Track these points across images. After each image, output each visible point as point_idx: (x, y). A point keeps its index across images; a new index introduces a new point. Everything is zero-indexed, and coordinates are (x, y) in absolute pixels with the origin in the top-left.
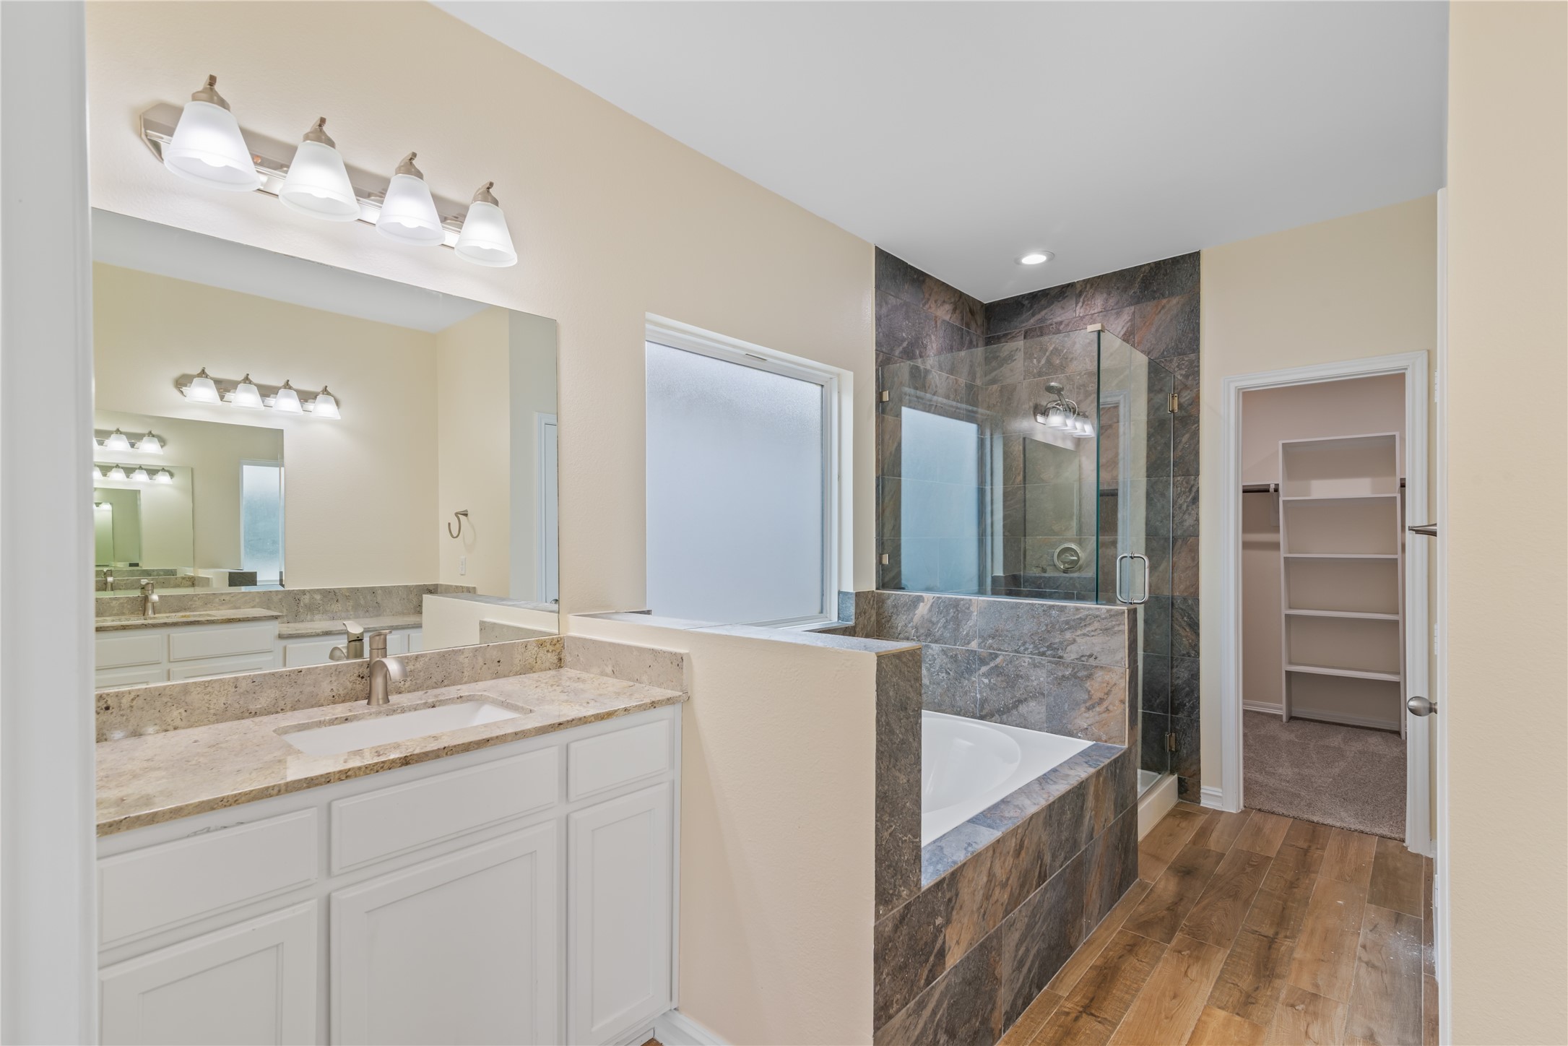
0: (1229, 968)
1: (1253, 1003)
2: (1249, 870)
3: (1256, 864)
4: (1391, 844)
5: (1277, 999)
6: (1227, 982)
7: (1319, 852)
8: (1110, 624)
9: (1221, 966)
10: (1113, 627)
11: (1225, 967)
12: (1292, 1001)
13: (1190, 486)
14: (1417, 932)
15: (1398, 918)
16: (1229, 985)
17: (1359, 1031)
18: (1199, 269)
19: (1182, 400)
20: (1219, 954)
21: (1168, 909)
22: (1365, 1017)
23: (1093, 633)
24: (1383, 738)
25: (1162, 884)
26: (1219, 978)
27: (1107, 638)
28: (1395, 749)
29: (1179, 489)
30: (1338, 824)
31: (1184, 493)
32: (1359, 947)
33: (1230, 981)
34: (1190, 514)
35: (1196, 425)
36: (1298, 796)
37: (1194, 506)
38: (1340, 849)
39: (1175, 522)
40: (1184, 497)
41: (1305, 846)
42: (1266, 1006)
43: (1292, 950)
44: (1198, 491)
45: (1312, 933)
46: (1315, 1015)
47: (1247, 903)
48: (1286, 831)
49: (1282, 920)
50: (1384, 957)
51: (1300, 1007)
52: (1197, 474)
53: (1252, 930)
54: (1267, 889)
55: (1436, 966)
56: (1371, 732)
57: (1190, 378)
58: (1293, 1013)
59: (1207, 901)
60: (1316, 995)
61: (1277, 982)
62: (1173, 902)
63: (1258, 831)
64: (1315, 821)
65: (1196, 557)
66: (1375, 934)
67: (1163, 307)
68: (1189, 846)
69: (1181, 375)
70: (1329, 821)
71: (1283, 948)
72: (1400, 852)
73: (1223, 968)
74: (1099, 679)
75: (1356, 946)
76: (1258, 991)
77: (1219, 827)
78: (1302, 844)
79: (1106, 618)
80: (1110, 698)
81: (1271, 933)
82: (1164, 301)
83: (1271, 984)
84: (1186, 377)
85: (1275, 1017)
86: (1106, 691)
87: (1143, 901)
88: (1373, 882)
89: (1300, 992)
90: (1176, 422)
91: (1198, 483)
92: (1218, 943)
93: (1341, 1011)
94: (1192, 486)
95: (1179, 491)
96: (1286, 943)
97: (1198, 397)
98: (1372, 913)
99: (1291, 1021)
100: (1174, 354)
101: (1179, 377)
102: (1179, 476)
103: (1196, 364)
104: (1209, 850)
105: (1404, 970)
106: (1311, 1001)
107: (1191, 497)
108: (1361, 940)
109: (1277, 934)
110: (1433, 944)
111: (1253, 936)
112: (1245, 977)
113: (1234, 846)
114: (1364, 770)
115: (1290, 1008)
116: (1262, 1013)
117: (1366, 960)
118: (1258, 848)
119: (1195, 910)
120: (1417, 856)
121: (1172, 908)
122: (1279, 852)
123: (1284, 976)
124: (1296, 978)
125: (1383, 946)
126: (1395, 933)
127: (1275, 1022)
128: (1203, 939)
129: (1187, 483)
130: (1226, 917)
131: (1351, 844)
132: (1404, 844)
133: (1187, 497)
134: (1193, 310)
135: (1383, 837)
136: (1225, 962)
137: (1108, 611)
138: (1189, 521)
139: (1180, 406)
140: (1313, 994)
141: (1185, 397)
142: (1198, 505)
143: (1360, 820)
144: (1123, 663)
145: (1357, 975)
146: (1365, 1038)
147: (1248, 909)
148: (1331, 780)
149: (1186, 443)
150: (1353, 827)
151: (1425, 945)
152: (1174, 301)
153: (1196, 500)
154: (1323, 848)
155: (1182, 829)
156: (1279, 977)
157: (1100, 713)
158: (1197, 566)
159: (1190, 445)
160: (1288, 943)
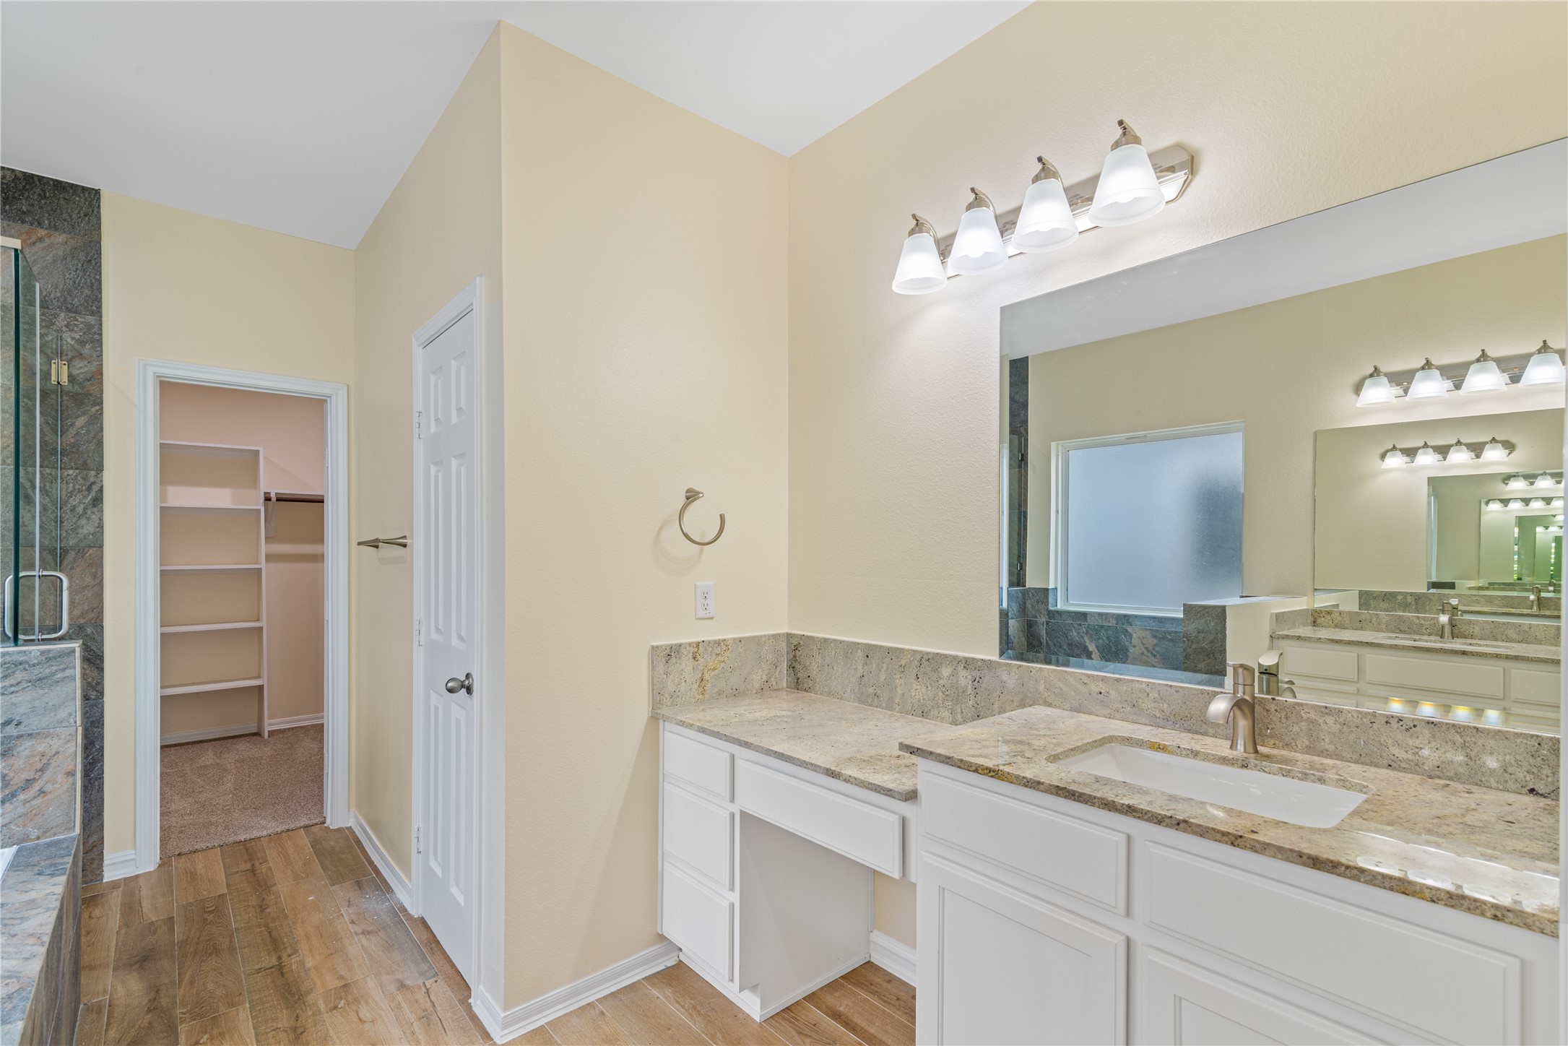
0: (260, 1019)
1: (303, 1032)
2: (210, 917)
3: (213, 908)
4: (316, 829)
5: (320, 1012)
6: (267, 1033)
7: (264, 866)
8: (47, 671)
9: (251, 1024)
10: (53, 674)
11: (255, 1022)
12: (332, 1005)
13: (88, 484)
14: (378, 888)
15: (359, 885)
16: (270, 1035)
17: (392, 988)
18: (99, 212)
19: (75, 372)
20: (240, 1015)
21: (149, 1011)
22: (389, 974)
23: (12, 689)
24: (249, 742)
25: (121, 991)
26: (256, 1035)
27: (41, 692)
28: (266, 749)
29: (71, 485)
30: (265, 833)
31: (80, 491)
32: (350, 925)
33: (268, 1030)
34: (88, 519)
35: (98, 408)
36: (211, 824)
37: (95, 510)
38: (281, 855)
39: (66, 528)
40: (79, 497)
41: (249, 866)
42: (315, 1025)
43: (302, 963)
44: (101, 490)
45: (308, 938)
46: (356, 1000)
47: (232, 949)
48: (220, 861)
49: (275, 943)
50: (371, 920)
51: (342, 1004)
52: (100, 468)
53: (256, 970)
54: (242, 925)
55: (404, 904)
56: (235, 740)
57: (87, 346)
58: (340, 1013)
59: (188, 975)
60: (346, 985)
61: (310, 999)
62: (149, 1001)
63: (193, 877)
64: (243, 840)
65: (99, 573)
66: (353, 906)
67: (40, 239)
68: (123, 932)
69: (73, 338)
70: (255, 834)
71: (294, 967)
72: (327, 833)
73: (254, 1024)
74: (27, 753)
75: (347, 926)
76: (300, 1019)
77: (145, 892)
78: (245, 866)
79: (39, 664)
80: (47, 775)
81: (274, 961)
82: (42, 232)
83: (306, 1004)
84: (82, 343)
85: (330, 1028)
86: (39, 767)
87: (109, 1024)
88: (325, 868)
89: (333, 992)
90: (65, 398)
91: (101, 481)
92: (232, 1005)
93: (371, 983)
94: (93, 483)
95: (71, 489)
96: (293, 960)
97: (100, 372)
98: (342, 892)
99: (343, 1020)
100: (60, 307)
101: (69, 340)
102: (72, 468)
103: (95, 329)
104: (152, 922)
105: (388, 920)
106: (346, 993)
107: (90, 497)
108: (347, 918)
109: (280, 958)
110: (393, 890)
111: (260, 974)
112: (280, 1015)
113: (177, 902)
114: (254, 776)
115: (335, 1011)
116: (316, 1033)
117: (360, 931)
118: (204, 893)
119: (182, 991)
120: (340, 830)
121: (153, 1006)
122: (228, 885)
123: (311, 989)
124: (321, 984)
125: (364, 913)
126: (365, 897)
127: (332, 1032)
128: (214, 1013)
129: (84, 479)
130: (221, 975)
131: (286, 845)
132: (325, 825)
133: (84, 497)
134: (90, 261)
135: (306, 827)
136: (252, 1017)
137: (43, 653)
138: (87, 528)
139: (72, 378)
140: (343, 986)
141: (81, 368)
142: (102, 508)
143: (280, 821)
144: (72, 721)
145: (363, 946)
146: (399, 989)
147: (237, 954)
148: (231, 796)
149: (82, 428)
150: (279, 830)
151: (388, 894)
152: (60, 238)
153: (98, 501)
154: (266, 861)
155: (99, 918)
156: (309, 992)
157: (25, 802)
158: (101, 584)
159: (88, 431)
160: (294, 959)
